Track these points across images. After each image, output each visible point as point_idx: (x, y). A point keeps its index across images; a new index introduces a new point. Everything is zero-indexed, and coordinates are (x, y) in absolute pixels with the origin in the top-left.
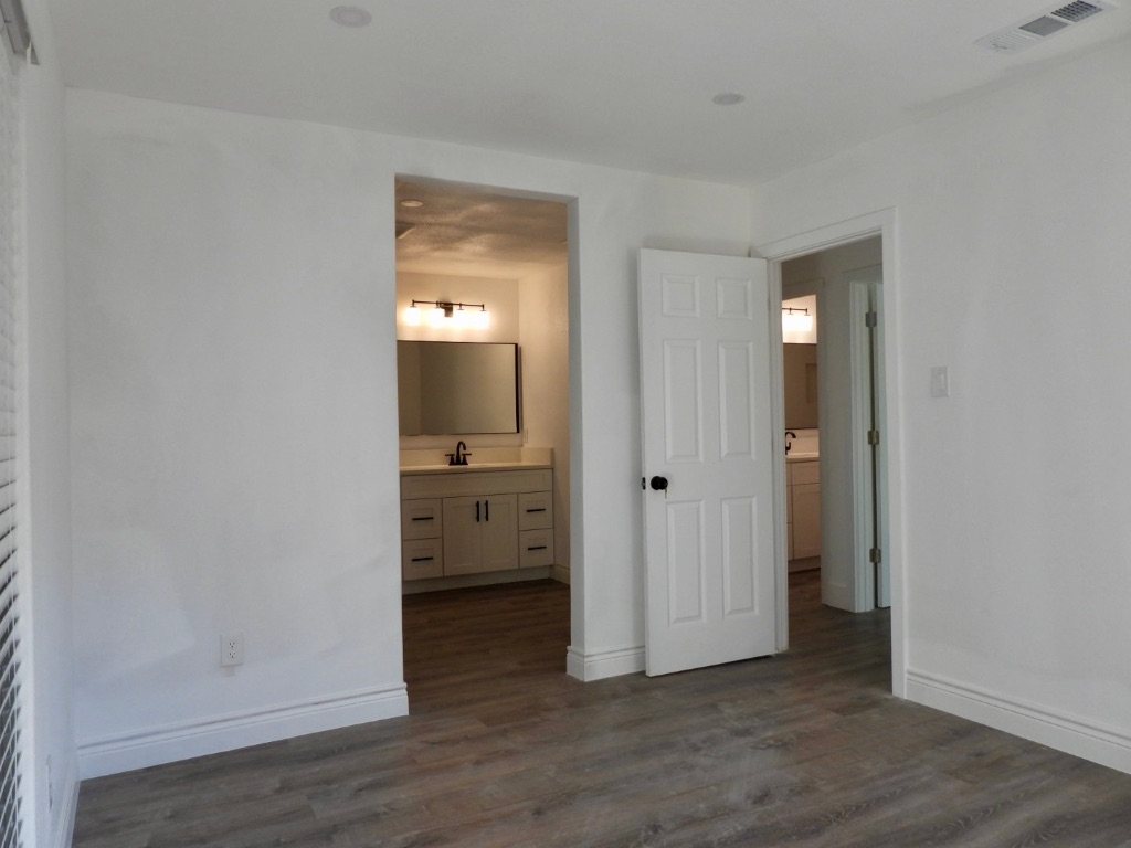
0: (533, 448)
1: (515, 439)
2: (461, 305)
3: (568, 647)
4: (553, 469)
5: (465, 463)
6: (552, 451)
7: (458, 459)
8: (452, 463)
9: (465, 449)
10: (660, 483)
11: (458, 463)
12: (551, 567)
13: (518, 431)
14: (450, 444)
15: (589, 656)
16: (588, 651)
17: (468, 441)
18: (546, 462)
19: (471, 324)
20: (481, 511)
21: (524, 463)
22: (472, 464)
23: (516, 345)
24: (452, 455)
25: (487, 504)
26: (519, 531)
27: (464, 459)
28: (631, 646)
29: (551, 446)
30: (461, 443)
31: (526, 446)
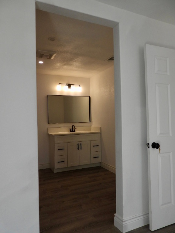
0: (95, 127)
1: (89, 124)
2: (73, 85)
3: (115, 214)
4: (101, 133)
5: (74, 131)
6: (101, 128)
7: (72, 130)
8: (71, 131)
9: (74, 127)
10: (156, 146)
11: (73, 131)
12: (100, 163)
13: (90, 122)
14: (70, 126)
15: (125, 221)
16: (124, 218)
17: (75, 125)
18: (99, 131)
19: (76, 90)
20: (79, 147)
21: (92, 131)
22: (77, 132)
23: (89, 97)
24: (71, 129)
25: (81, 144)
26: (91, 152)
27: (74, 130)
28: (142, 214)
29: (100, 126)
30: (73, 125)
31: (92, 126)
